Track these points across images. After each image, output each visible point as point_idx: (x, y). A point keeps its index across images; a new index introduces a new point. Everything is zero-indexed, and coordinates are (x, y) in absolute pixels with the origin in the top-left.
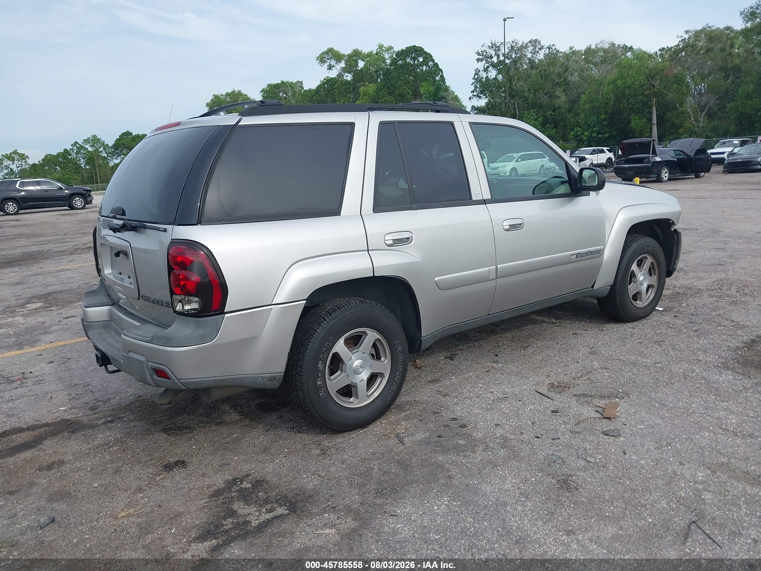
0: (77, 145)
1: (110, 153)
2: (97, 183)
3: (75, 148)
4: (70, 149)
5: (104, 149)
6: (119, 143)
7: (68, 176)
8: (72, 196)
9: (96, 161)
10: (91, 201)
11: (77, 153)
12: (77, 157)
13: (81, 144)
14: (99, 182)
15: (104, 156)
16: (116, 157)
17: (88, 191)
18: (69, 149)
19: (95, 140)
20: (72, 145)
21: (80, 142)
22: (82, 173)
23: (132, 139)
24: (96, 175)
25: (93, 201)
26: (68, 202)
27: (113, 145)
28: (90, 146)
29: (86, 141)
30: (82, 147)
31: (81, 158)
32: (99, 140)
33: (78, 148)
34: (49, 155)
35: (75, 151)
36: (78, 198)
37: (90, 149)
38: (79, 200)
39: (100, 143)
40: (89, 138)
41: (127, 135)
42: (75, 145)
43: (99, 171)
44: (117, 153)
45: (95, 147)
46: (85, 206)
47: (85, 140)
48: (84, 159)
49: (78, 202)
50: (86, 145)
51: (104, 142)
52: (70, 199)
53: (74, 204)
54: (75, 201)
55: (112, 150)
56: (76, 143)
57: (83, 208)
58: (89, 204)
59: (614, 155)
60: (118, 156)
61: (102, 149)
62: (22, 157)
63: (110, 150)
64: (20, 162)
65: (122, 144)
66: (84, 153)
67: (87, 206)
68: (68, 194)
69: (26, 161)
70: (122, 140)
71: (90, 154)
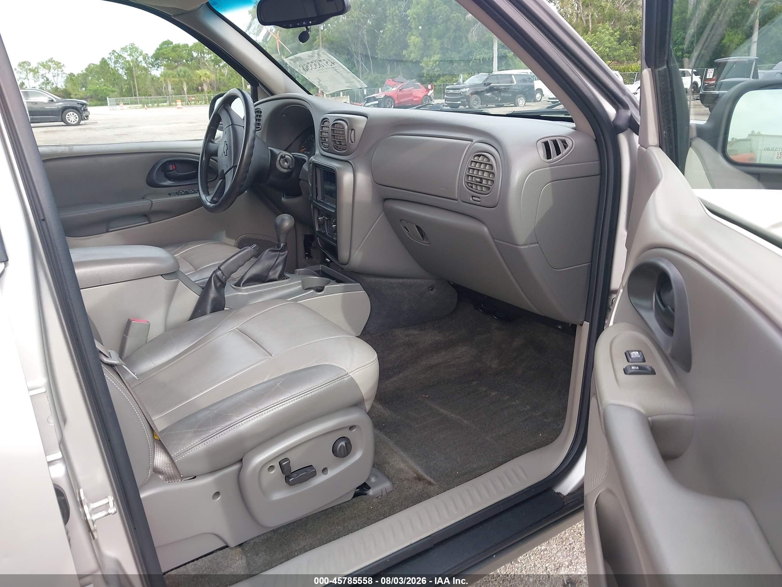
0: (115, 54)
1: (150, 64)
2: (135, 96)
3: (113, 57)
4: (108, 58)
5: (144, 59)
6: (159, 53)
7: (106, 87)
8: (65, 109)
9: (134, 72)
10: (87, 117)
11: (116, 62)
12: (115, 67)
13: (118, 52)
14: (138, 95)
15: (144, 67)
16: (156, 68)
17: (83, 104)
19: (132, 49)
20: (110, 54)
21: (118, 50)
22: (120, 84)
23: (172, 49)
24: (134, 87)
25: (89, 116)
26: (60, 117)
27: (153, 55)
28: (128, 55)
29: (124, 49)
30: (120, 56)
31: (119, 68)
32: (137, 49)
34: (93, 64)
35: (113, 61)
36: (72, 113)
37: (129, 59)
38: (73, 114)
39: (138, 52)
40: (127, 46)
41: (168, 45)
42: (113, 54)
43: (137, 83)
44: (158, 64)
45: (133, 56)
46: (79, 122)
48: (122, 69)
49: (72, 117)
50: (123, 53)
51: (142, 51)
52: (62, 113)
53: (67, 119)
54: (68, 115)
55: (151, 61)
56: (114, 51)
57: (78, 124)
58: (85, 119)
59: (701, 78)
60: (158, 67)
61: (141, 59)
62: (58, 65)
63: (150, 61)
64: (56, 71)
65: (163, 54)
66: (122, 63)
67: (82, 122)
68: (60, 107)
69: (63, 70)
70: (162, 49)
71: (129, 64)
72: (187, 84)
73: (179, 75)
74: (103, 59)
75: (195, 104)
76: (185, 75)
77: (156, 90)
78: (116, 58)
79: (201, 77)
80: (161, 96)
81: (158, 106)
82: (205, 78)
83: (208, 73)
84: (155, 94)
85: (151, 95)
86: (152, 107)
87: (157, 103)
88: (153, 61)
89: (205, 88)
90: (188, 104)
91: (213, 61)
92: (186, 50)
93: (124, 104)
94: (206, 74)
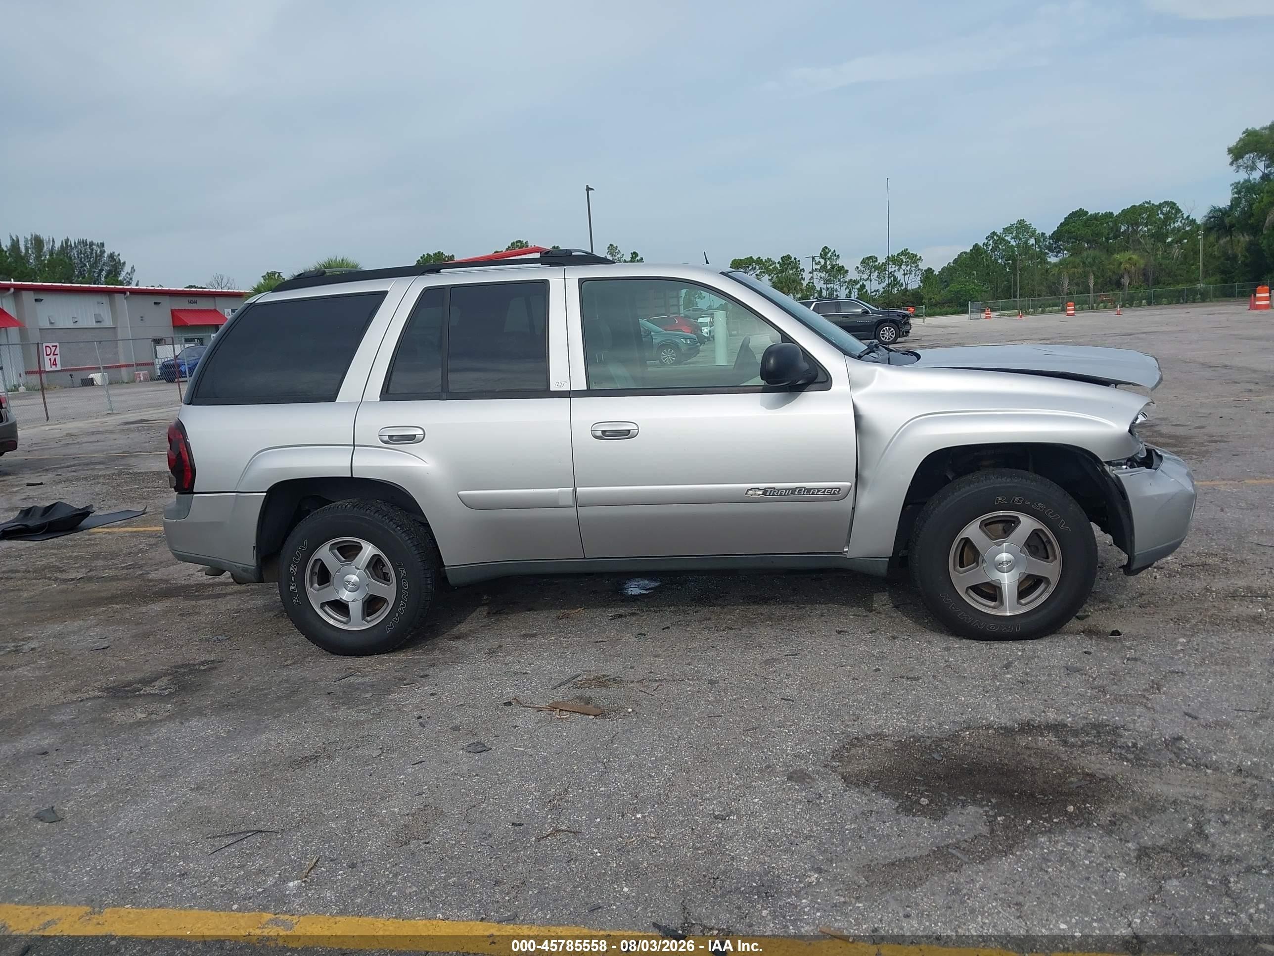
0: (995, 237)
1: (1046, 247)
2: (1014, 297)
3: (991, 242)
4: (984, 244)
5: (1038, 241)
6: (1063, 230)
8: (881, 323)
9: (1019, 262)
10: (907, 332)
11: (993, 250)
12: (991, 256)
13: (1000, 234)
14: (1018, 296)
15: (1036, 252)
16: (1055, 253)
17: (904, 316)
18: (981, 245)
19: (1022, 228)
20: (987, 238)
21: (999, 231)
22: (996, 281)
23: (1085, 223)
24: (1015, 285)
25: (910, 330)
26: (872, 333)
27: (1052, 234)
28: (1013, 238)
29: (1008, 230)
30: (1001, 240)
31: (998, 258)
32: (1027, 228)
33: (995, 242)
35: (990, 248)
36: (888, 328)
37: (1013, 243)
38: (890, 329)
39: (1028, 233)
40: (1012, 225)
41: (1079, 216)
42: (992, 238)
43: (1021, 277)
44: (1058, 247)
45: (1020, 239)
46: (896, 338)
47: (1006, 228)
48: (1002, 258)
49: (887, 332)
50: (1007, 236)
51: (1035, 230)
52: (876, 329)
53: (880, 335)
54: (884, 331)
55: (1049, 243)
56: (994, 233)
57: (894, 342)
58: (903, 335)
60: (1059, 252)
61: (1032, 241)
62: (914, 259)
63: (1047, 243)
64: (909, 267)
65: (1069, 232)
66: (1003, 250)
67: (899, 340)
68: (875, 321)
69: (918, 265)
70: (1068, 224)
71: (1013, 251)
72: (1096, 277)
73: (1084, 263)
74: (976, 245)
75: (1105, 307)
76: (1095, 262)
77: (1050, 287)
78: (996, 243)
79: (1121, 263)
80: (1055, 295)
81: (1043, 312)
82: (1128, 266)
83: (1135, 257)
84: (1047, 293)
85: (1039, 295)
86: (1034, 313)
87: (1041, 308)
88: (1051, 242)
89: (1126, 281)
90: (1093, 308)
91: (1152, 236)
92: (1107, 223)
93: (991, 310)
94: (1130, 259)
